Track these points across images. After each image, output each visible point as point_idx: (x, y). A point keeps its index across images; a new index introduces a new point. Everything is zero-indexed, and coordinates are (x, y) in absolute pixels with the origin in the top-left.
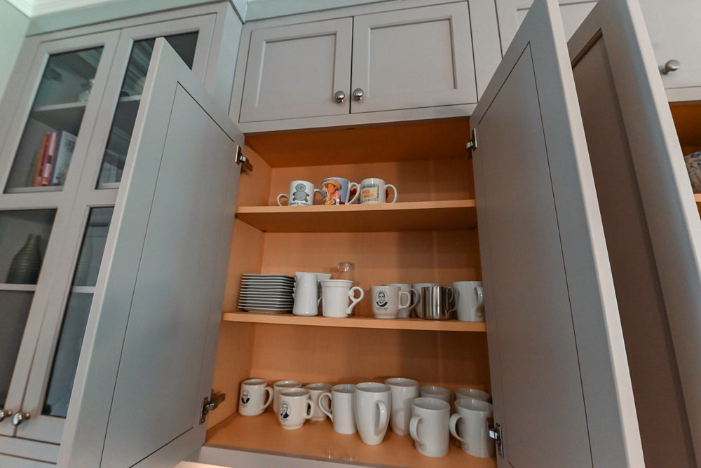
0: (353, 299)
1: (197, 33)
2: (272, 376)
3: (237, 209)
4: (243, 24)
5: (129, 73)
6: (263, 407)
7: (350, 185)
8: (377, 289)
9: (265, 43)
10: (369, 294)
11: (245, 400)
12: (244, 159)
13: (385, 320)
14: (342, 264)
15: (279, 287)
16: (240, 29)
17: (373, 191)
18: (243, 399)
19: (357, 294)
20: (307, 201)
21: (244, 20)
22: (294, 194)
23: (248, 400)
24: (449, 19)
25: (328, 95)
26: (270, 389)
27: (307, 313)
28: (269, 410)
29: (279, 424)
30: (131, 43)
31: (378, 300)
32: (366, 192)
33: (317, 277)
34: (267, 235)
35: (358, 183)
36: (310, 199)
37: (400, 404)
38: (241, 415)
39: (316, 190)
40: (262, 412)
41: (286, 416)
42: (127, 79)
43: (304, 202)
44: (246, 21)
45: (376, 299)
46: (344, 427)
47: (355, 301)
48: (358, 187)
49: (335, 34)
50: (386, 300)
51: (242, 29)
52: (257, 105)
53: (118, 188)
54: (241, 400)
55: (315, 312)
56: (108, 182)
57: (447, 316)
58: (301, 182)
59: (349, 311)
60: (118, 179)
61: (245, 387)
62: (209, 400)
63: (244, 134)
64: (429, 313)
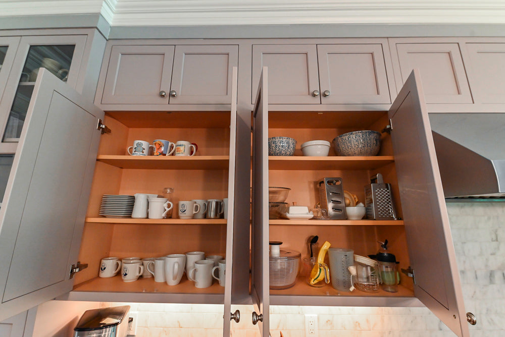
0: (166, 208)
1: (74, 46)
2: (122, 255)
3: (98, 156)
4: (107, 40)
5: (30, 55)
6: (114, 272)
7: (170, 144)
8: (181, 203)
9: (120, 55)
10: (177, 206)
11: (103, 269)
12: (104, 127)
13: (184, 219)
14: (166, 189)
15: (125, 203)
16: (105, 44)
17: (182, 148)
18: (102, 268)
19: (169, 206)
20: (143, 152)
21: (107, 38)
22: (135, 148)
23: (105, 268)
24: (228, 54)
25: (157, 92)
26: (119, 262)
27: (140, 217)
28: (119, 274)
29: (122, 280)
30: (28, 47)
31: (181, 209)
32: (178, 149)
33: (148, 196)
34: (124, 170)
35: (175, 143)
36: (146, 152)
37: (190, 263)
38: (100, 278)
39: (150, 146)
40: (114, 275)
41: (126, 274)
42: (29, 59)
43: (141, 153)
44: (109, 39)
45: (180, 208)
46: (159, 279)
47: (168, 210)
48: (174, 145)
49: (164, 54)
50: (185, 208)
51: (106, 44)
52: (113, 94)
53: (18, 142)
54: (101, 269)
55: (144, 216)
56: (11, 137)
57: (218, 216)
58: (140, 141)
59: (164, 215)
60: (18, 136)
61: (103, 261)
62: (76, 266)
63: (104, 111)
64: (209, 215)
